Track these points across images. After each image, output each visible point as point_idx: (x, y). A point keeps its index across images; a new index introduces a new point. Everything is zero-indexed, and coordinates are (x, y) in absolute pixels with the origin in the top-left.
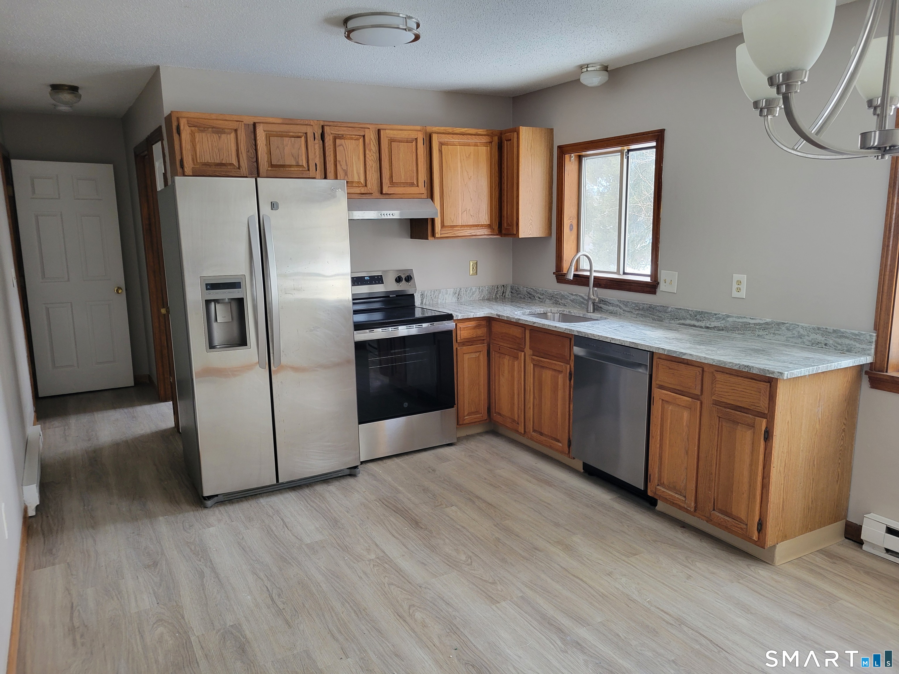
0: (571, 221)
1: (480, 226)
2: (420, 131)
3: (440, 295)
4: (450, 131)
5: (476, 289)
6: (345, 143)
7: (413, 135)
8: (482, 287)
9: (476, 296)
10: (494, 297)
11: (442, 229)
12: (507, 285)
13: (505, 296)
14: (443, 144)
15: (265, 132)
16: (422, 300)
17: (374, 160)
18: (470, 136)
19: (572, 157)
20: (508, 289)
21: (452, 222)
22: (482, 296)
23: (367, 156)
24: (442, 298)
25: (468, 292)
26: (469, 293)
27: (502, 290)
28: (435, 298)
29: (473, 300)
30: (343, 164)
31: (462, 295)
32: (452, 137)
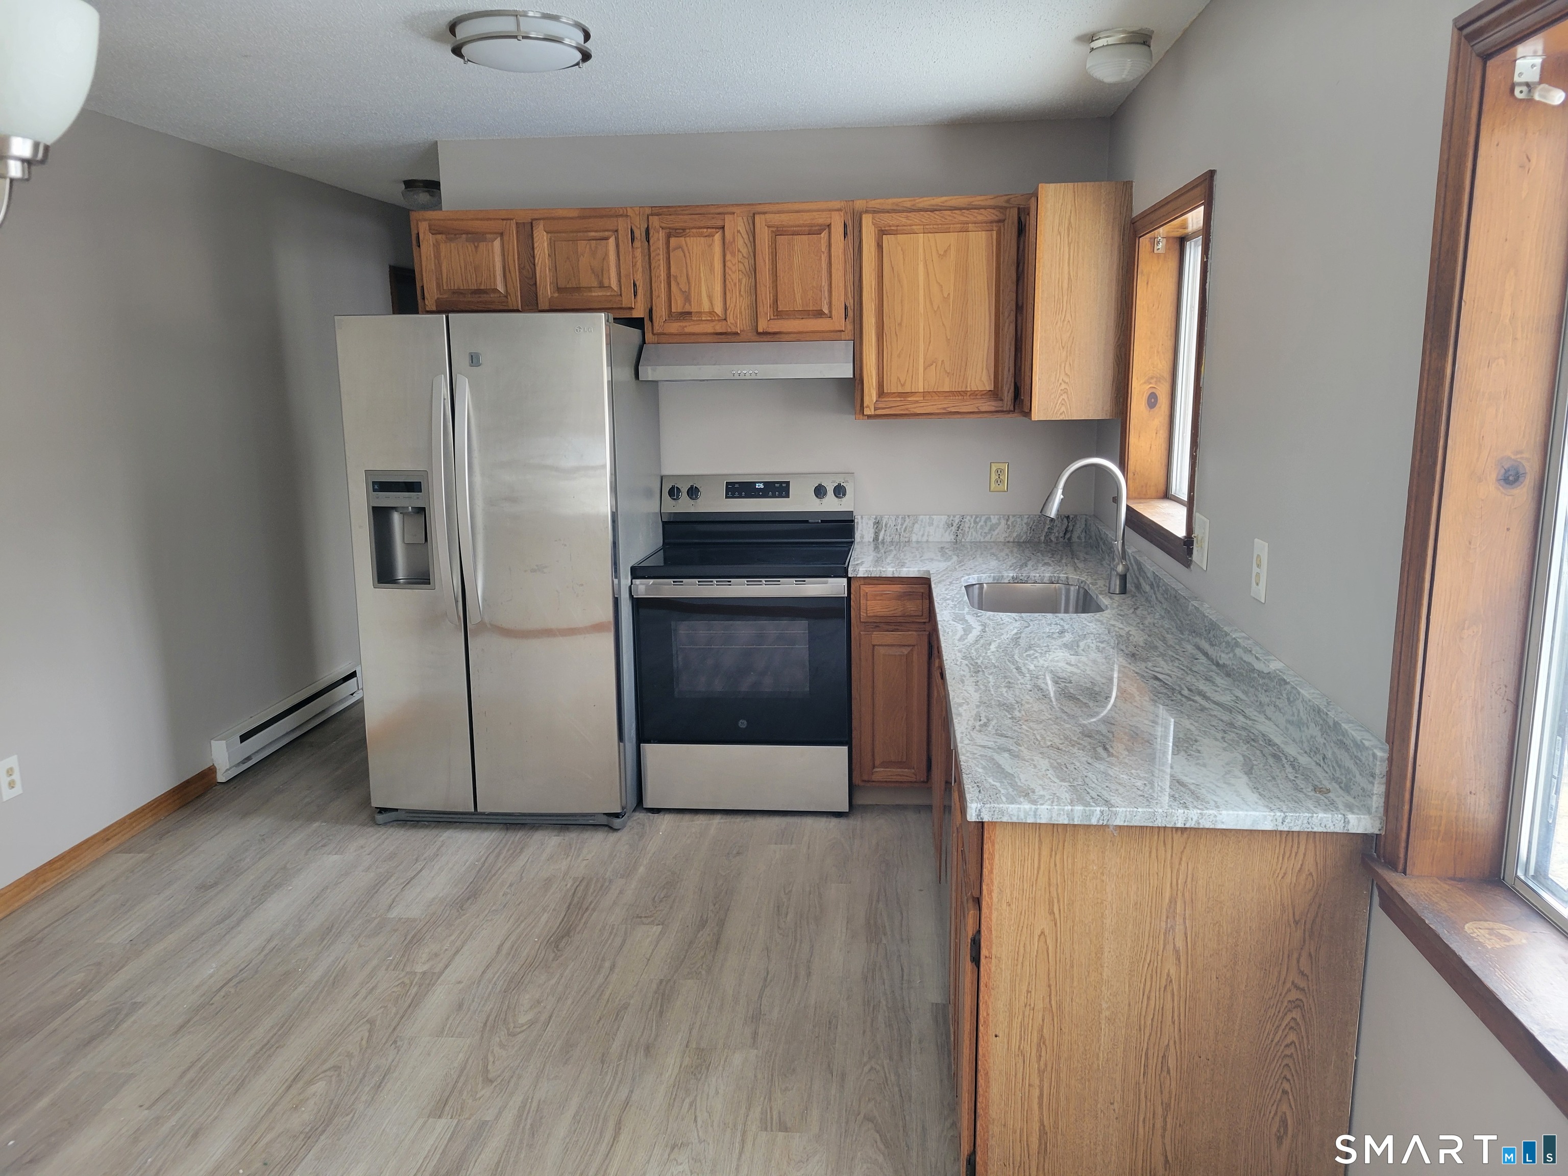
0: (1151, 385)
1: (968, 394)
2: (839, 210)
3: (916, 526)
4: (908, 205)
5: (999, 519)
6: (686, 243)
7: (821, 219)
8: (1014, 516)
9: (1000, 534)
10: (1043, 538)
11: (880, 399)
12: (1076, 516)
13: (1069, 539)
14: (886, 233)
15: (549, 235)
16: (876, 532)
17: (744, 271)
18: (948, 213)
19: (1158, 242)
20: (1078, 526)
21: (903, 385)
22: (1015, 535)
23: (728, 264)
24: (921, 533)
25: (980, 524)
26: (982, 526)
27: (1064, 527)
28: (904, 531)
29: (992, 540)
30: (683, 280)
31: (967, 530)
32: (907, 217)
